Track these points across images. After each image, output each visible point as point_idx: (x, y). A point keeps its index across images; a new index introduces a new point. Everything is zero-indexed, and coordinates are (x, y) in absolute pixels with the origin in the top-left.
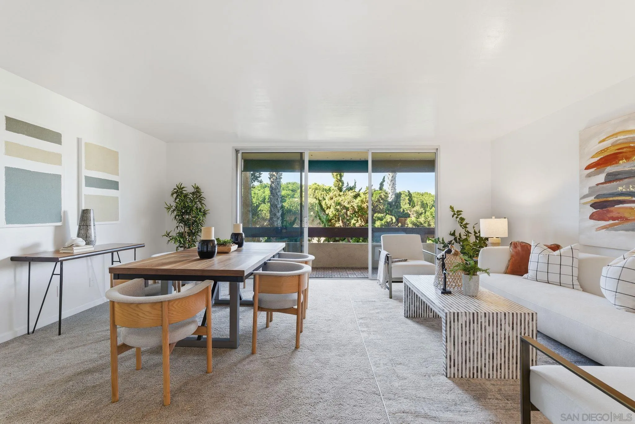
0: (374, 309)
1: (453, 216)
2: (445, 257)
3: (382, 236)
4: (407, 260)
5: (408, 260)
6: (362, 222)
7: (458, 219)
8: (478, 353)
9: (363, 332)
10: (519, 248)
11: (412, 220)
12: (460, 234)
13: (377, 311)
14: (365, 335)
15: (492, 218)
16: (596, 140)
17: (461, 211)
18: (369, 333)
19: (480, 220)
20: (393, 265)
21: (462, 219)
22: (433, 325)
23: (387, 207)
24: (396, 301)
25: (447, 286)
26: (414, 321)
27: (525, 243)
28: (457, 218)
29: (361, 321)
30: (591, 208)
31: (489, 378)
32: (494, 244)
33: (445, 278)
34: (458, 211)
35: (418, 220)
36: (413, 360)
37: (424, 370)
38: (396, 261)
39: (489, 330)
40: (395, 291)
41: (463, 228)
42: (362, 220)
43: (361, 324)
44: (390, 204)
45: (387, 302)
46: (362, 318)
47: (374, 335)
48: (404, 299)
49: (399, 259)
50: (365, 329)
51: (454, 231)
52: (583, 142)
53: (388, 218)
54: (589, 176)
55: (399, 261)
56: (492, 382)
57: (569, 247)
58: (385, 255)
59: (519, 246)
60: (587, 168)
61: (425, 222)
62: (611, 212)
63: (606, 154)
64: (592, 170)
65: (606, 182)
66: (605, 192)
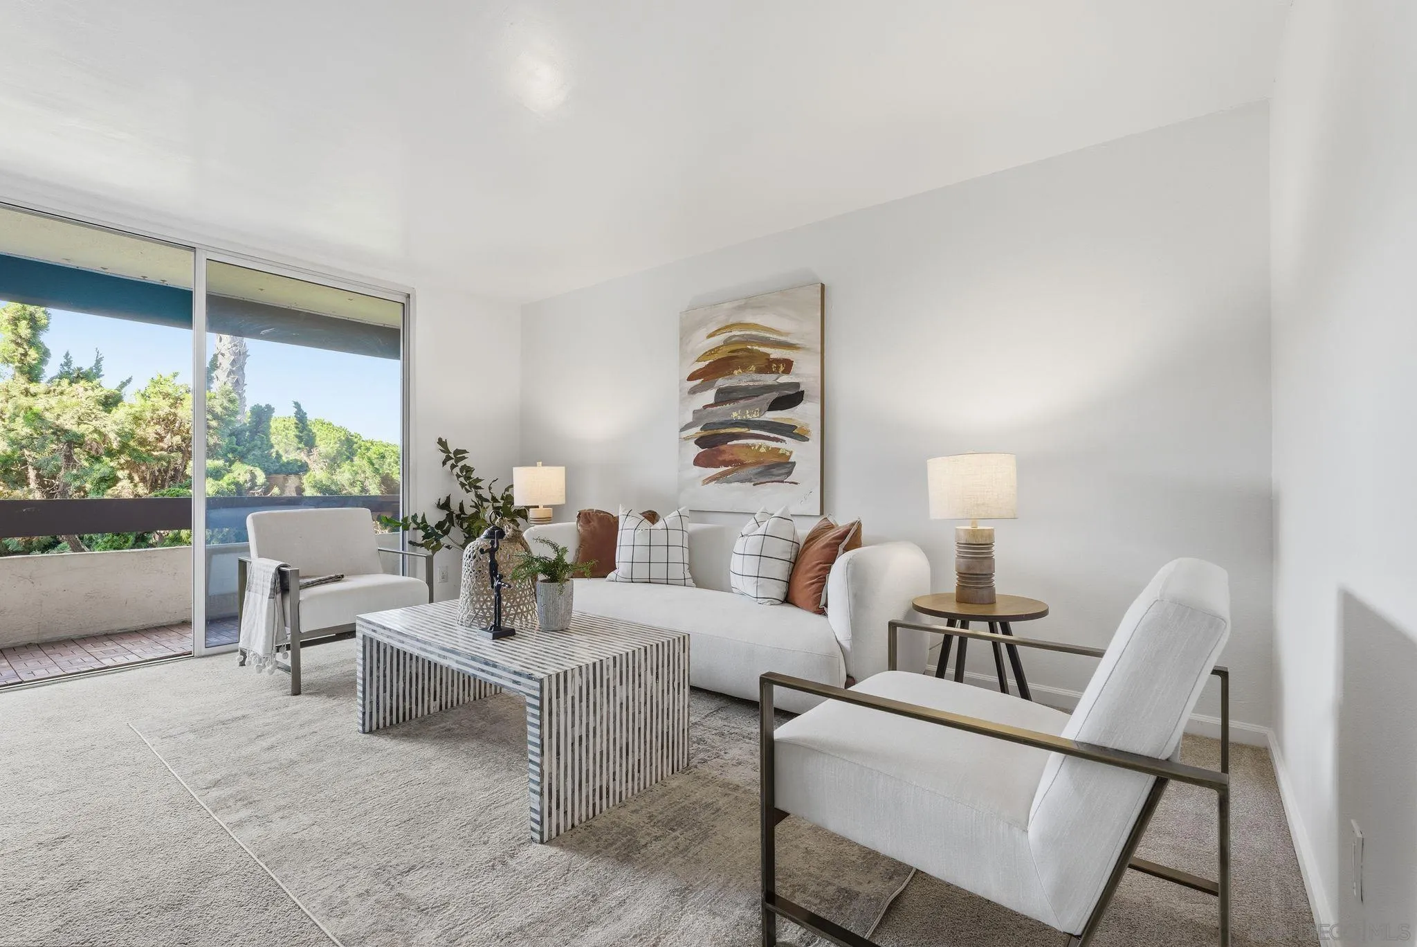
0: (251, 741)
1: (444, 463)
2: (498, 547)
3: (250, 516)
4: (343, 576)
5: (345, 578)
6: (135, 486)
7: (457, 470)
8: (601, 753)
9: (240, 824)
10: (595, 523)
11: (318, 477)
12: (461, 505)
13: (265, 743)
14: (253, 832)
15: (536, 465)
16: (704, 332)
17: (465, 452)
18: (264, 820)
19: (514, 469)
20: (304, 595)
21: (468, 470)
22: (449, 730)
23: (231, 443)
24: (318, 699)
25: (503, 618)
26: (395, 737)
27: (604, 512)
28: (453, 467)
29: (215, 793)
30: (696, 447)
31: (620, 802)
32: (541, 521)
33: (498, 601)
34: (457, 452)
35: (334, 477)
36: (441, 840)
37: (483, 854)
38: (308, 584)
39: (622, 693)
40: (309, 671)
41: (468, 491)
42: (137, 479)
43: (220, 805)
44: (235, 434)
45: (289, 709)
46: (216, 784)
47: (285, 822)
48: (361, 682)
49: (315, 577)
50: (244, 813)
51: (448, 498)
52: (685, 334)
53: (241, 472)
54: (693, 391)
55: (321, 582)
56: (632, 808)
57: (675, 513)
58: (273, 570)
59: (595, 518)
60: (690, 379)
61: (353, 484)
62: (723, 452)
63: (717, 357)
64: (698, 381)
65: (716, 404)
66: (715, 420)
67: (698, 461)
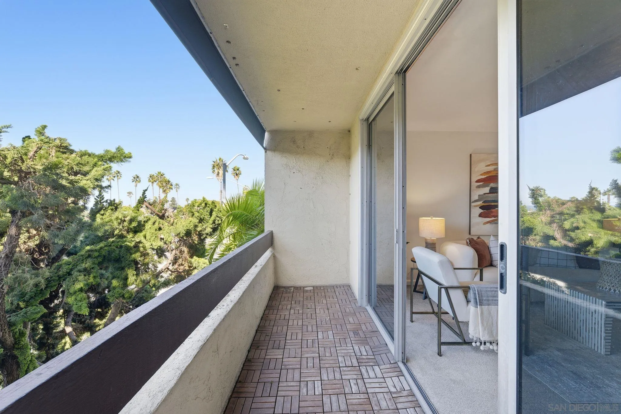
16: (484, 164)
30: (480, 210)
54: (479, 187)
60: (477, 182)
62: (492, 212)
63: (490, 175)
64: (481, 183)
65: (490, 193)
66: (489, 199)
67: (480, 215)
